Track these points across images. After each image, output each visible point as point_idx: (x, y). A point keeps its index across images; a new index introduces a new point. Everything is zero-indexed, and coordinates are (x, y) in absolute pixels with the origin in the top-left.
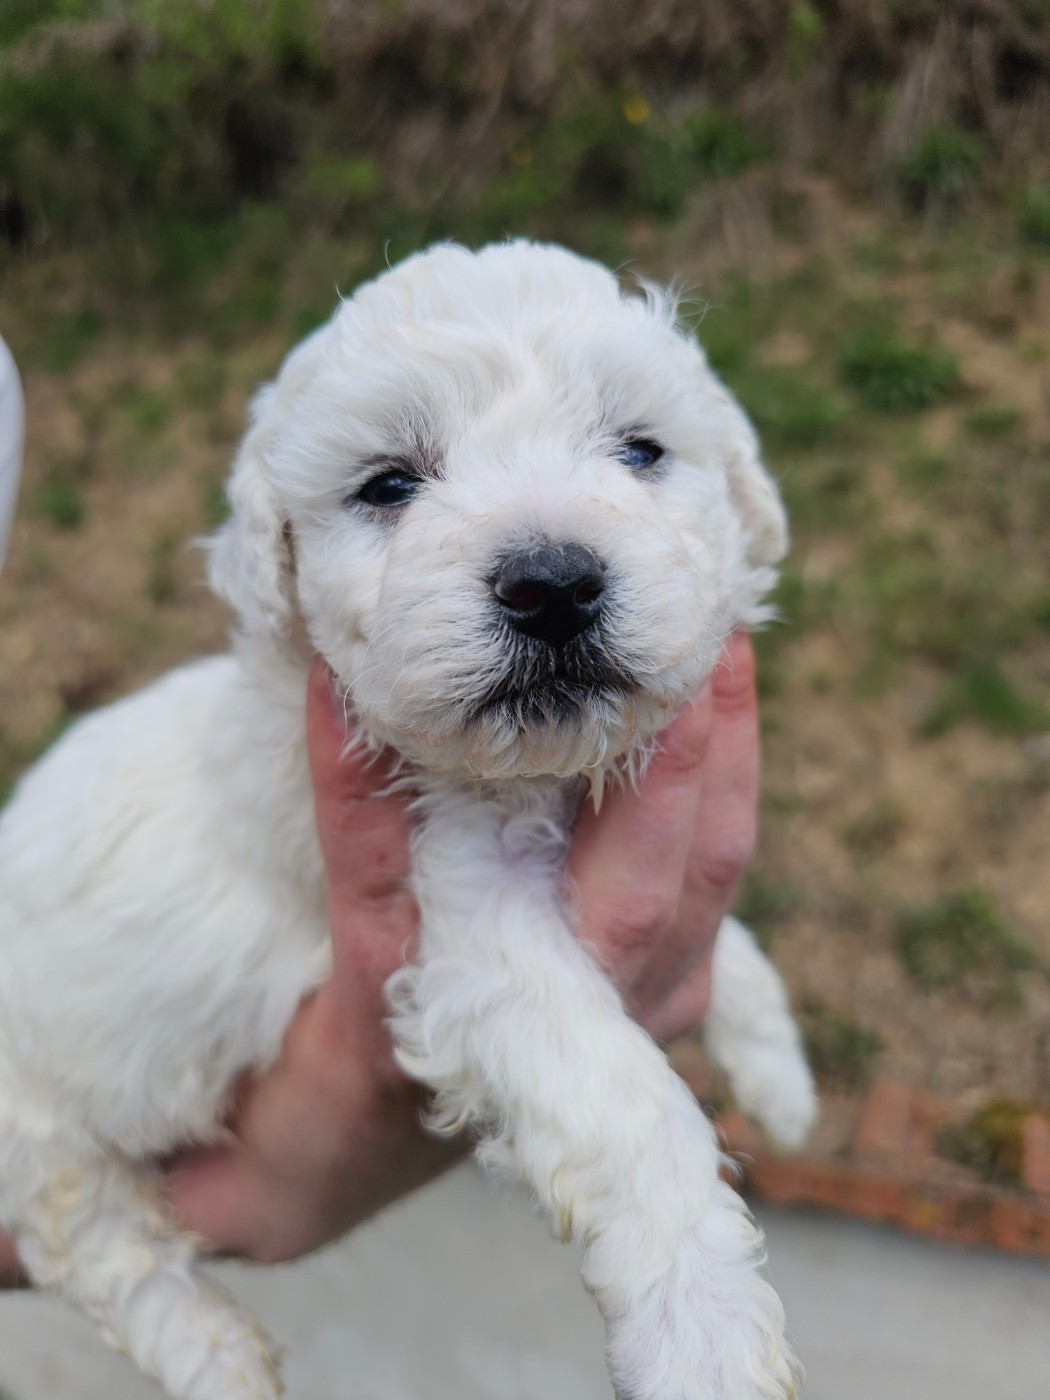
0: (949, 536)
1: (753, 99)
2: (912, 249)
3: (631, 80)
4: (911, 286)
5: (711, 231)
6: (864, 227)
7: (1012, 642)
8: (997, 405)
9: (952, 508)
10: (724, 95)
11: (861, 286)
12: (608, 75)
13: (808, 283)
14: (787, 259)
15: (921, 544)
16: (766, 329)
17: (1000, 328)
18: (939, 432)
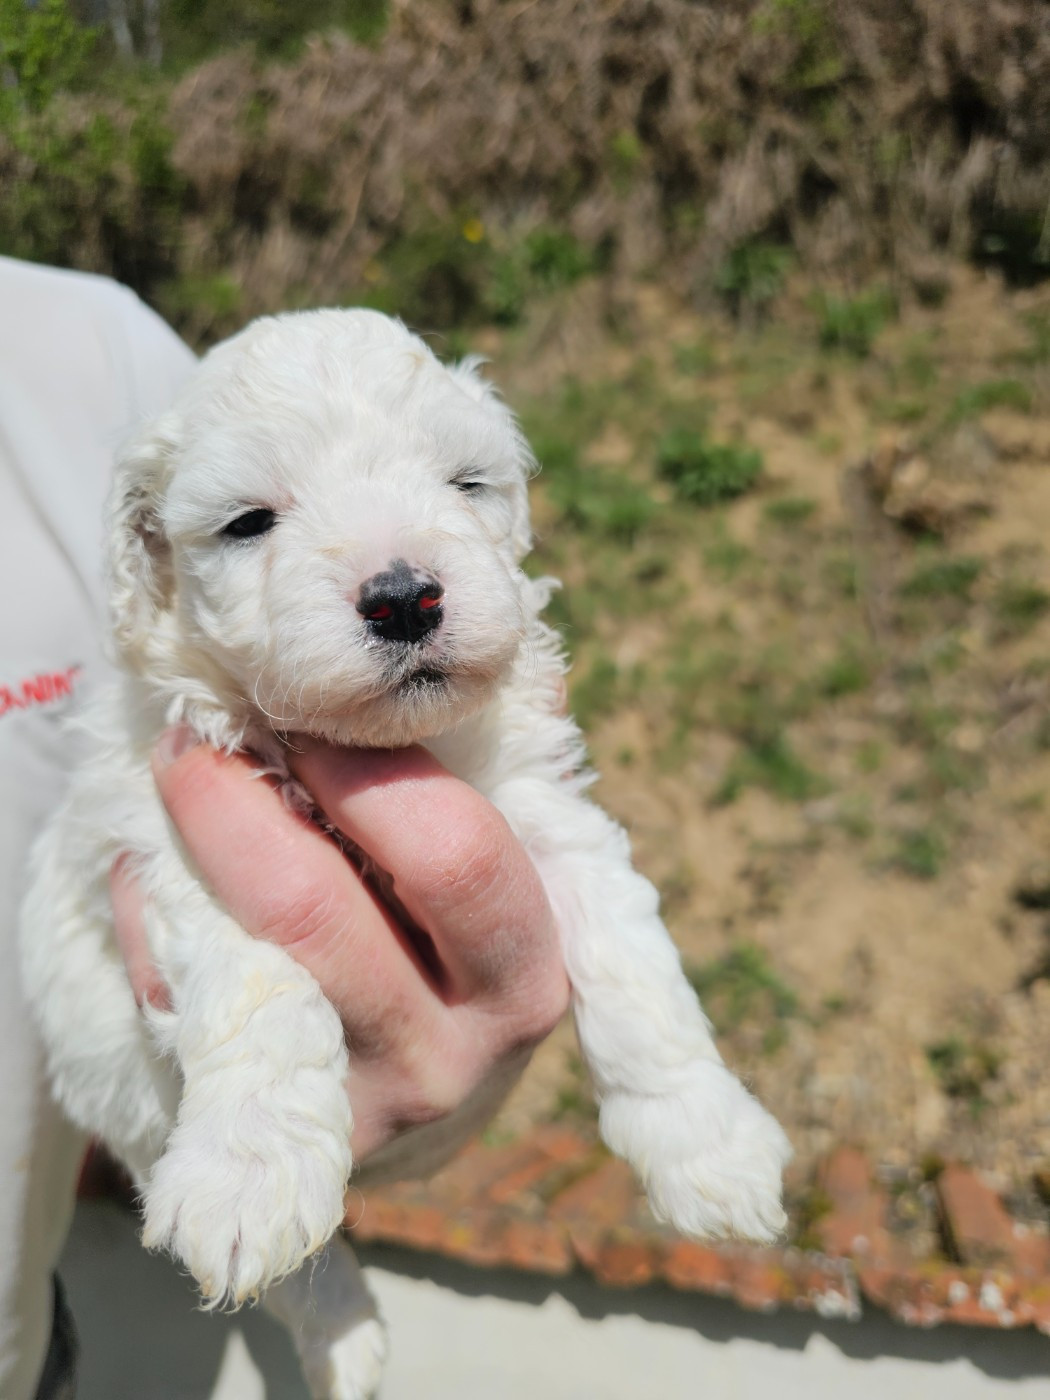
0: (746, 616)
1: (588, 216)
2: (724, 354)
3: (477, 199)
4: (722, 388)
5: (551, 336)
6: (686, 331)
7: (798, 713)
8: (798, 494)
9: (752, 592)
10: (561, 211)
11: (681, 388)
12: (455, 196)
13: (636, 384)
14: (620, 362)
15: (724, 623)
16: (596, 428)
17: (800, 424)
18: (743, 521)
